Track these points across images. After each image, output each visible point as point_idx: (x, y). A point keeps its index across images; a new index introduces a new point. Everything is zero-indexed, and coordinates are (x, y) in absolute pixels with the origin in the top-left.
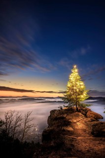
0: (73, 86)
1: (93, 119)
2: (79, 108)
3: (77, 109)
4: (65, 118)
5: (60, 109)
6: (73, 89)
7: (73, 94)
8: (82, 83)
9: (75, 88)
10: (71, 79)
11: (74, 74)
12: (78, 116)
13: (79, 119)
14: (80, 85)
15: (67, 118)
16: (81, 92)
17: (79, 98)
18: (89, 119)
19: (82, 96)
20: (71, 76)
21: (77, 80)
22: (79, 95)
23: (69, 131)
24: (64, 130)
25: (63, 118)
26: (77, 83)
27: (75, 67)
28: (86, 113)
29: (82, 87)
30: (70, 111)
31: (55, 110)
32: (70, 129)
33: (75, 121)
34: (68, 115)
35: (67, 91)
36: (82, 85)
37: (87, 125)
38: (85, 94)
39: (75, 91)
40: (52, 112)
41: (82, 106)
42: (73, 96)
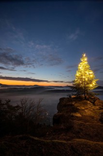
0: (82, 76)
1: (102, 107)
2: (87, 97)
3: (85, 97)
4: (74, 105)
6: (81, 78)
7: (82, 83)
8: (91, 73)
9: (84, 77)
10: (81, 68)
11: (83, 64)
12: (86, 104)
13: (88, 107)
14: (89, 74)
15: (76, 105)
16: (90, 81)
17: (88, 87)
18: (97, 107)
19: (91, 85)
20: (80, 65)
21: (86, 69)
22: (88, 84)
23: (77, 117)
24: (73, 116)
25: (72, 105)
26: (87, 72)
27: (84, 55)
28: (95, 101)
29: (91, 76)
30: (79, 99)
31: (64, 98)
32: (79, 115)
33: (83, 108)
34: (76, 102)
35: (76, 80)
36: (92, 74)
37: (95, 112)
38: (94, 83)
39: (84, 80)
40: (61, 100)
41: (91, 94)
42: (82, 85)
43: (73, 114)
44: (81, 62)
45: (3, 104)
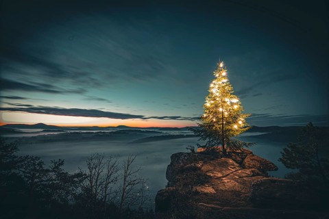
0: (217, 106)
1: (257, 171)
2: (228, 150)
3: (224, 151)
4: (200, 169)
5: (189, 151)
6: (216, 113)
7: (217, 122)
8: (235, 100)
9: (221, 110)
10: (214, 91)
11: (219, 83)
12: (225, 165)
13: (228, 172)
14: (232, 104)
15: (204, 168)
16: (234, 118)
17: (229, 130)
18: (248, 172)
19: (235, 127)
20: (212, 85)
21: (224, 94)
22: (229, 123)
23: (206, 194)
24: (197, 193)
25: (196, 169)
26: (227, 100)
27: (221, 65)
28: (243, 159)
29: (236, 107)
30: (210, 155)
31: (181, 154)
32: (209, 190)
33: (220, 175)
34: (205, 163)
35: (205, 115)
36: (236, 104)
37: (244, 183)
38: (240, 122)
39: (220, 116)
40: (175, 157)
41: (234, 144)
42: (217, 126)
43: (199, 189)
44: (216, 78)
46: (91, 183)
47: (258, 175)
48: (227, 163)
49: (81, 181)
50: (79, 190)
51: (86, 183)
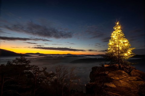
0: (115, 44)
1: (139, 78)
2: (122, 66)
3: (120, 66)
4: (107, 75)
5: (101, 66)
6: (115, 47)
7: (115, 52)
8: (126, 41)
9: (117, 46)
10: (114, 37)
12: (121, 74)
13: (123, 78)
14: (124, 43)
15: (110, 75)
16: (125, 50)
17: (122, 56)
18: (134, 78)
19: (126, 54)
20: (113, 34)
21: (119, 38)
22: (122, 53)
23: (111, 88)
24: (106, 86)
25: (105, 75)
26: (121, 41)
27: (118, 23)
28: (131, 71)
29: (126, 44)
30: (112, 68)
31: (97, 67)
32: (113, 86)
33: (118, 78)
34: (110, 72)
35: (109, 49)
36: (126, 43)
37: (132, 84)
38: (129, 52)
39: (117, 49)
40: (94, 69)
41: (125, 64)
42: (116, 54)
43: (107, 84)
44: (115, 30)
45: (41, 71)
46: (57, 77)
47: (140, 80)
48: (121, 73)
49: (53, 76)
50: (53, 80)
51: (55, 77)
